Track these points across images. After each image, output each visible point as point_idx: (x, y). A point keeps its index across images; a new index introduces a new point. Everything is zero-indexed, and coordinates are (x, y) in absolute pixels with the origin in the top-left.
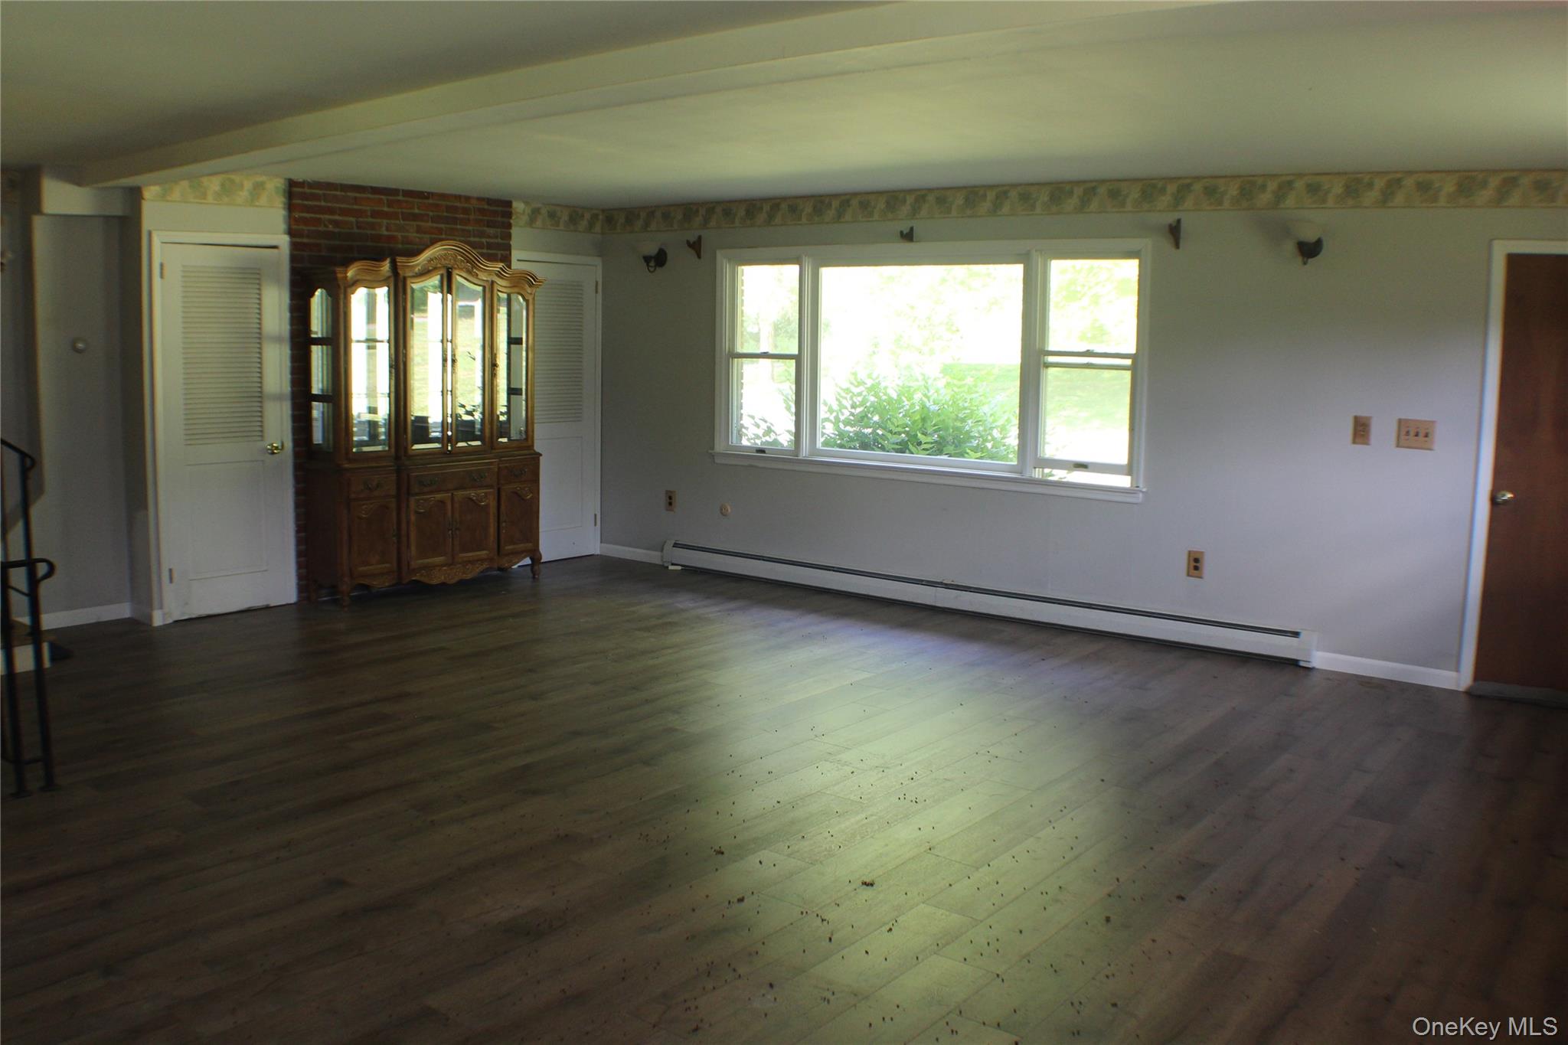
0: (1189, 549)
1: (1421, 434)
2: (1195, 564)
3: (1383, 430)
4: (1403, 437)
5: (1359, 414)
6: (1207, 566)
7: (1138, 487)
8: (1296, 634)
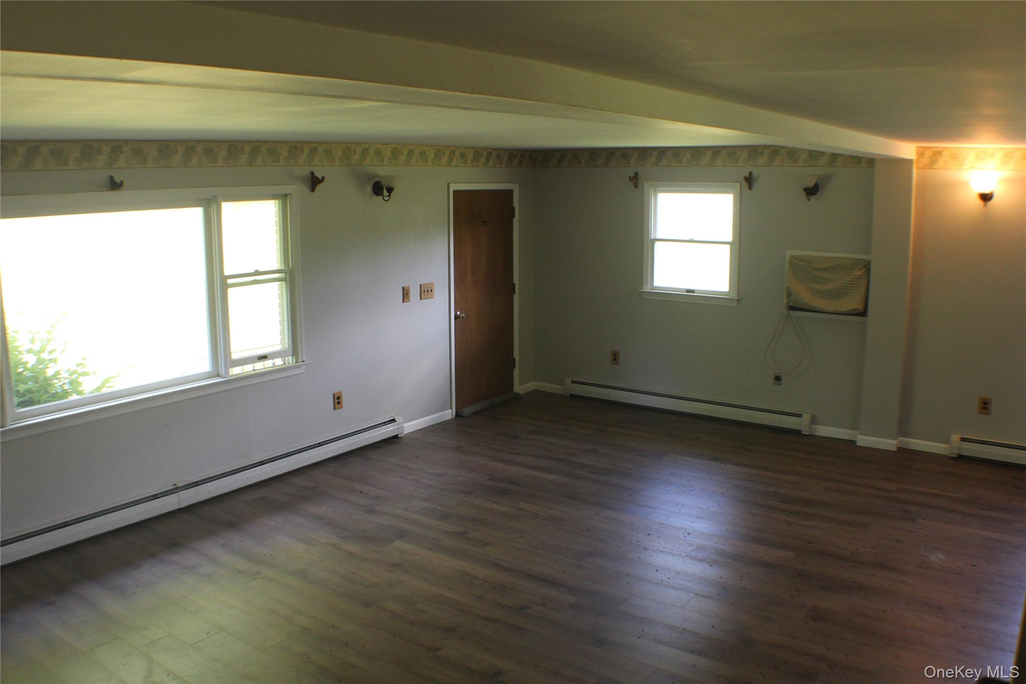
0: (333, 392)
1: (430, 291)
2: (338, 400)
3: (414, 293)
4: (423, 294)
5: (403, 286)
6: (344, 400)
7: (303, 361)
8: (394, 420)
